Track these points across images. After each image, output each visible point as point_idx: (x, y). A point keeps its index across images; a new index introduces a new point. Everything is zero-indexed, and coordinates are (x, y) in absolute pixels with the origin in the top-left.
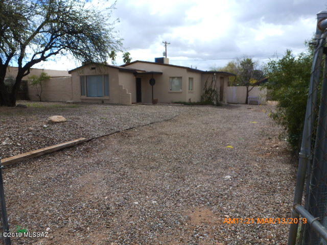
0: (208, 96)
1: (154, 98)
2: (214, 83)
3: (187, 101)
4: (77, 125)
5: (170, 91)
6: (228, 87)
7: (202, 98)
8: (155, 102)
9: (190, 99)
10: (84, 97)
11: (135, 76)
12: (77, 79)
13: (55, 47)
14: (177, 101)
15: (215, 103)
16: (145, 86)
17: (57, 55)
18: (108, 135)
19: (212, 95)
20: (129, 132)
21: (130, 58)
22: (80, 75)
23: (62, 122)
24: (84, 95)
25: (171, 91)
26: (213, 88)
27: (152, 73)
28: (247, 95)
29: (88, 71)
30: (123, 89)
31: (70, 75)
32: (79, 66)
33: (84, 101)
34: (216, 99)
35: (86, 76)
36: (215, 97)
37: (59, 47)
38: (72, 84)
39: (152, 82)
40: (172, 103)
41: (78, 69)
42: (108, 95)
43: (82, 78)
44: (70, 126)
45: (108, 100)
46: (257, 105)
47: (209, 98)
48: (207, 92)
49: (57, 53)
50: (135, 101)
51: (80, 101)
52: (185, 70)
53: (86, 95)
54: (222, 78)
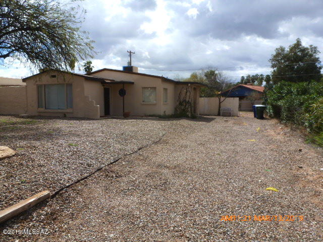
0: (183, 107)
1: (125, 111)
2: (188, 94)
3: (162, 114)
4: (33, 161)
5: (142, 103)
6: (200, 98)
7: (176, 109)
8: (126, 116)
9: (165, 112)
10: (42, 110)
11: (103, 86)
12: (33, 88)
13: (5, 47)
14: (152, 114)
15: (190, 116)
16: (114, 97)
17: (7, 58)
18: (86, 178)
19: (187, 107)
20: (116, 168)
21: (91, 67)
22: (37, 83)
23: (8, 157)
24: (42, 107)
25: (144, 103)
26: (187, 100)
27: (123, 83)
28: (220, 107)
29: (46, 79)
30: (90, 100)
31: (25, 84)
32: (35, 73)
33: (42, 114)
34: (191, 110)
35: (45, 85)
36: (189, 109)
37: (9, 48)
38: (27, 94)
39: (122, 93)
40: (146, 116)
41: (34, 76)
42: (72, 107)
43: (39, 87)
44: (22, 164)
45: (72, 113)
46: (230, 116)
47: (184, 110)
48: (181, 104)
49: (7, 55)
50: (103, 114)
51: (37, 114)
52: (160, 80)
53: (44, 108)
54: (195, 89)
